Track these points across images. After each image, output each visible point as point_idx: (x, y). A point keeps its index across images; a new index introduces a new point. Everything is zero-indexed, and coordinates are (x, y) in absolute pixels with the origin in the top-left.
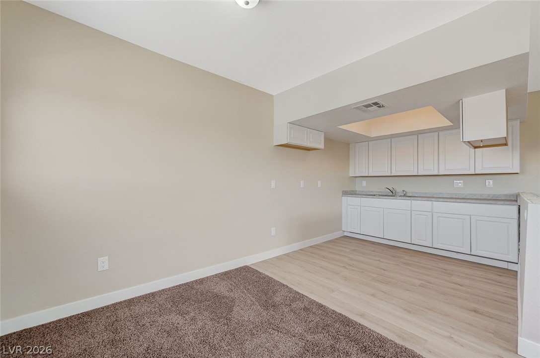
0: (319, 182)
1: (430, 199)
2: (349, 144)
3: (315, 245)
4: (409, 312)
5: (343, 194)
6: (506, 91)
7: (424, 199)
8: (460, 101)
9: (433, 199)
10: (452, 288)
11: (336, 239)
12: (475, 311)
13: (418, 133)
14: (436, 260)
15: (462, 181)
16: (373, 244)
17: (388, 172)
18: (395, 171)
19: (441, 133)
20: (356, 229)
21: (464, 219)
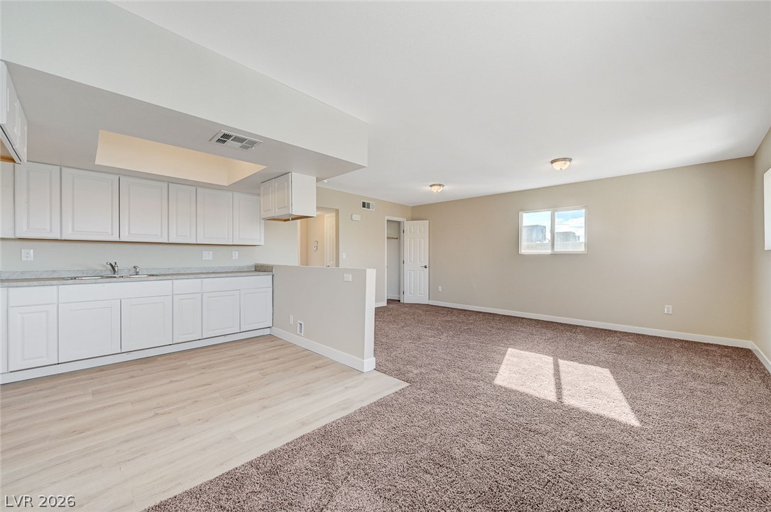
1: (198, 276)
4: (308, 394)
6: (316, 178)
7: (191, 276)
8: (288, 173)
9: (203, 276)
12: (316, 368)
13: (170, 181)
15: (211, 252)
16: (101, 371)
17: (112, 234)
18: (127, 234)
19: (199, 190)
20: (42, 357)
21: (234, 295)
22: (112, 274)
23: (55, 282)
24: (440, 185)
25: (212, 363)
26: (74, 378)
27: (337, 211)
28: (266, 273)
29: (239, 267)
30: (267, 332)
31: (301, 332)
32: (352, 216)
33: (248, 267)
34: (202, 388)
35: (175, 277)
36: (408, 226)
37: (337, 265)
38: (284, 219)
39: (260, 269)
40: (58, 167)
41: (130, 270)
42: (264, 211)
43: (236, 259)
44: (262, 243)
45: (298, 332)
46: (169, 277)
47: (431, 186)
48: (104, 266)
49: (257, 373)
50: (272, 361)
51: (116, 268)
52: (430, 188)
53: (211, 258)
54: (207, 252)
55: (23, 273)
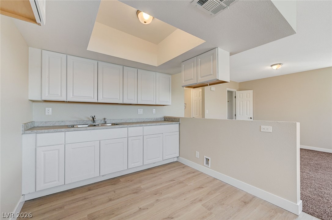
2: (29, 47)
5: (24, 130)
8: (215, 48)
15: (142, 110)
17: (94, 98)
18: (101, 98)
20: (55, 181)
21: (160, 137)
22: (93, 123)
23: (63, 130)
24: (280, 64)
28: (176, 123)
29: (157, 118)
30: (176, 160)
31: (208, 165)
32: (211, 88)
33: (160, 118)
35: (129, 125)
36: (239, 94)
37: (203, 117)
38: (194, 86)
39: (168, 120)
40: (66, 55)
41: (101, 120)
42: (185, 81)
43: (155, 113)
45: (205, 164)
46: (126, 126)
47: (271, 66)
48: (88, 118)
51: (95, 119)
52: (270, 68)
53: (142, 113)
54: (140, 110)
55: (46, 122)
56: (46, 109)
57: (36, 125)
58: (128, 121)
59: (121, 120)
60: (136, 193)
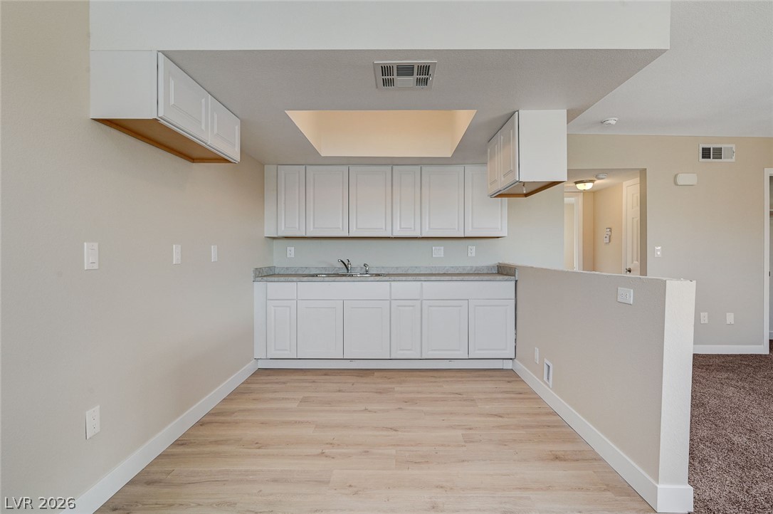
0: (214, 249)
1: (418, 278)
2: (264, 165)
3: (208, 414)
5: (256, 276)
6: (568, 111)
7: (411, 278)
8: (514, 113)
9: (423, 278)
10: (499, 427)
11: (246, 382)
13: (393, 162)
14: (433, 379)
15: (442, 248)
16: (325, 375)
17: (342, 229)
18: (355, 229)
19: (425, 169)
20: (287, 350)
21: (461, 306)
22: (345, 271)
23: (295, 279)
25: (420, 396)
26: (303, 377)
27: (643, 173)
28: (506, 277)
29: (477, 267)
31: (548, 379)
32: (676, 176)
33: (488, 267)
34: (385, 433)
35: (393, 278)
37: (644, 271)
39: (504, 271)
41: (361, 268)
42: (491, 184)
43: (474, 257)
44: (504, 233)
45: (545, 378)
46: (387, 278)
48: (336, 264)
49: (459, 433)
50: (492, 419)
51: (349, 266)
53: (442, 256)
54: (438, 248)
55: (287, 268)
56: (288, 248)
57: (277, 272)
58: (410, 272)
59: (397, 268)
60: (380, 393)
